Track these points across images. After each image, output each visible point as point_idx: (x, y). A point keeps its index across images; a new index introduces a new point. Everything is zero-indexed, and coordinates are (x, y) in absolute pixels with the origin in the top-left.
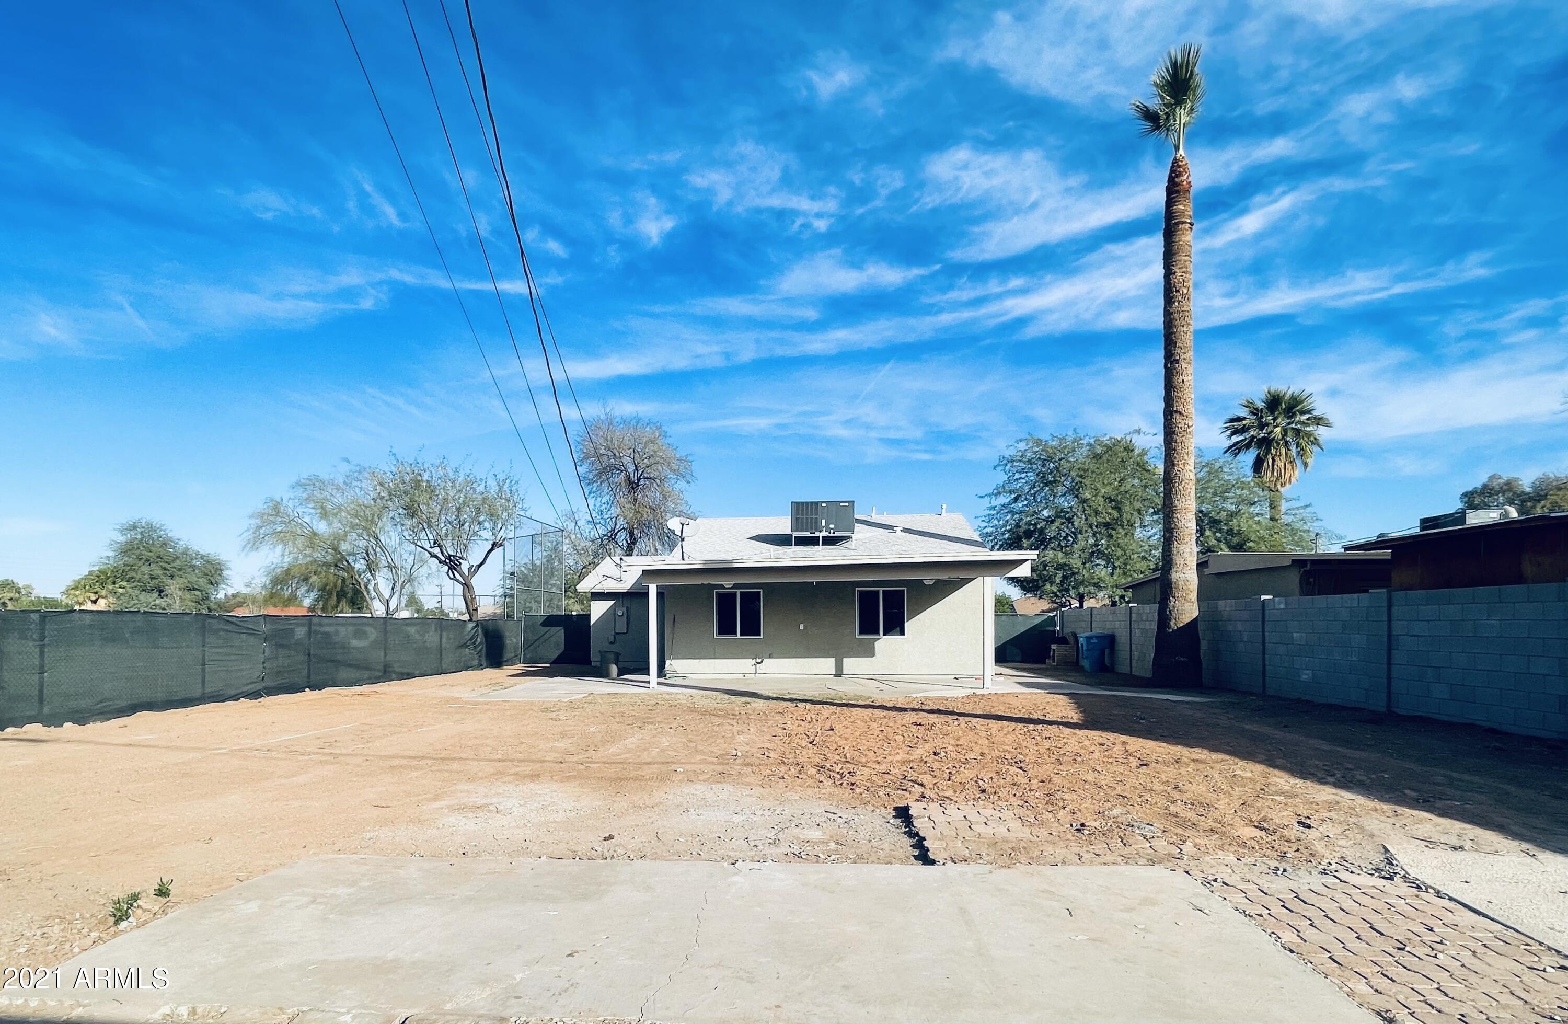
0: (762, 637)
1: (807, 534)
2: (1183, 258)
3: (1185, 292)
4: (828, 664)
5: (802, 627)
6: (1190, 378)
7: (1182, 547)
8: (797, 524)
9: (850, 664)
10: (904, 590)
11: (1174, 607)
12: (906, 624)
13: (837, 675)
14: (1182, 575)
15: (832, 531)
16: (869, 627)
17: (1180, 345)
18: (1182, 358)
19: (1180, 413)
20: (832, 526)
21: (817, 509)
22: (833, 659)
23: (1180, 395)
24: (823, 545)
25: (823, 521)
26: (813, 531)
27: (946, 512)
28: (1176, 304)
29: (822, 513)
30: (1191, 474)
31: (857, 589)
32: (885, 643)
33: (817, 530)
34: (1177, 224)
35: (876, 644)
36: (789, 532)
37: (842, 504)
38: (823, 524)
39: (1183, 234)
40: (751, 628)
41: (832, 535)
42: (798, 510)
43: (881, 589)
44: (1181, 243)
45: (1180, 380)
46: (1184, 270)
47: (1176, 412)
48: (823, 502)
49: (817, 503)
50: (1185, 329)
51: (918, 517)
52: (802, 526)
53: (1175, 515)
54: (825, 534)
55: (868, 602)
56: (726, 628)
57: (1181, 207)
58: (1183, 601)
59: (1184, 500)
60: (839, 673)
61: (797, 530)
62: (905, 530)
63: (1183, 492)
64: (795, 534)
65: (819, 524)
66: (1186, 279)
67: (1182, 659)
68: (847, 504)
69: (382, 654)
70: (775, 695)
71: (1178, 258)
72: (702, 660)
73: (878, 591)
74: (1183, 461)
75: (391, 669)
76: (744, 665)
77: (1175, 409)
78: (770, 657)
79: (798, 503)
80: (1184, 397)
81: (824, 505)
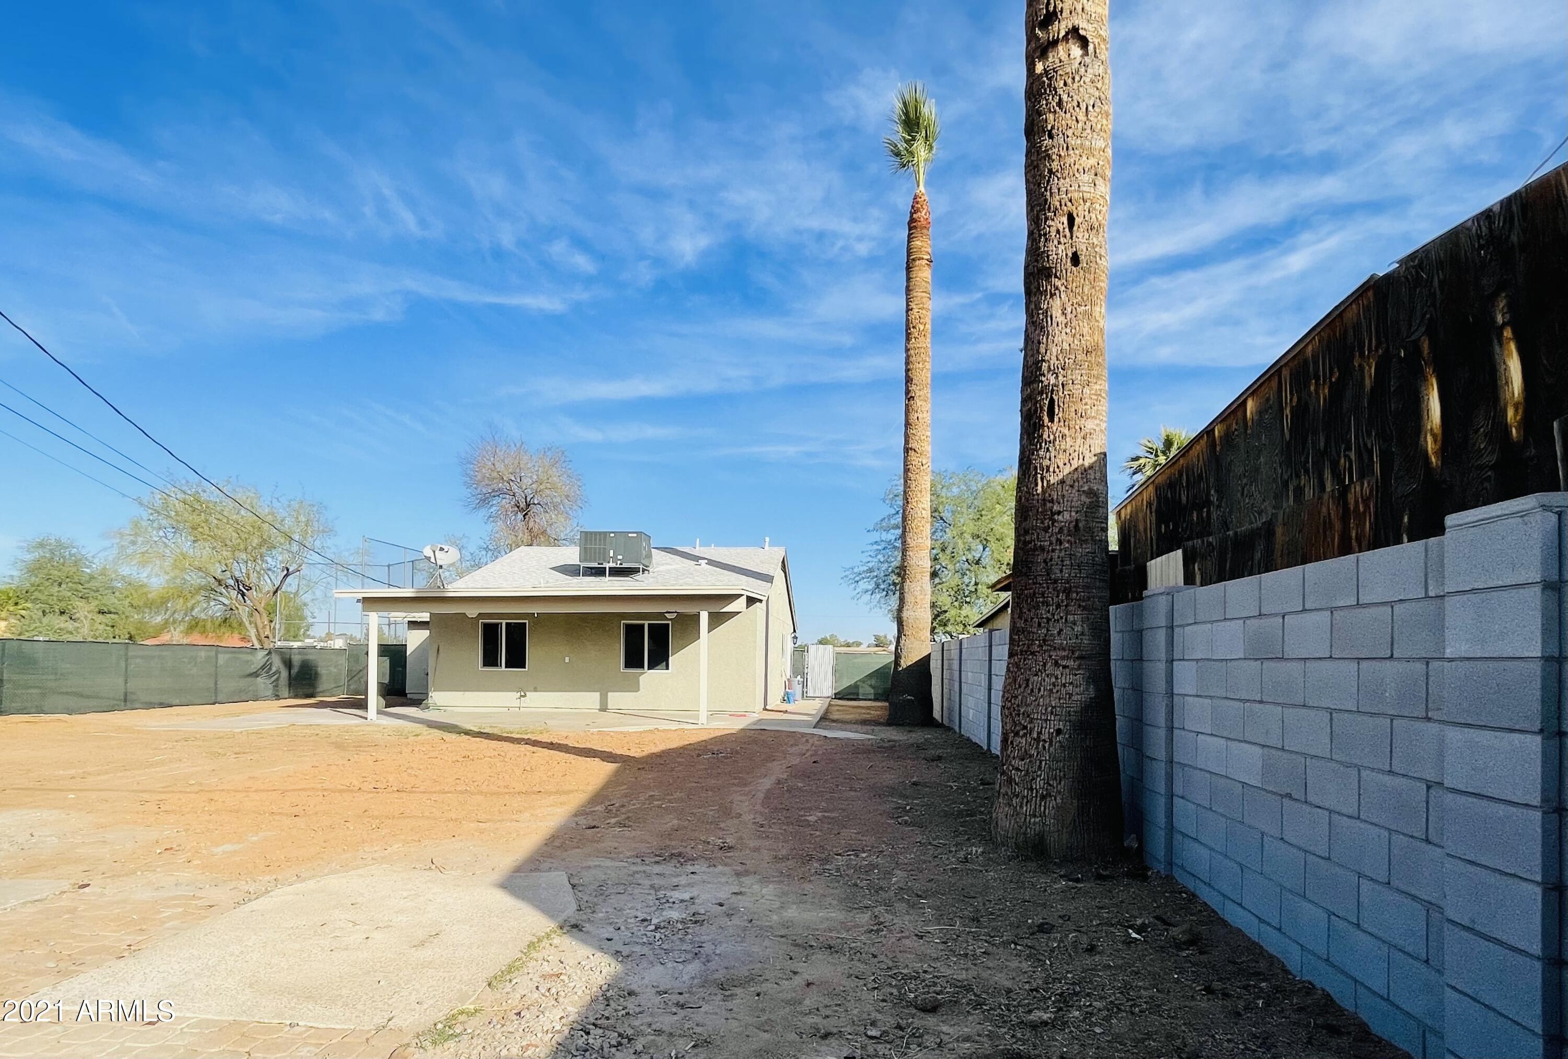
0: (527, 669)
1: (595, 565)
2: (920, 294)
3: (922, 328)
4: (593, 699)
5: (567, 660)
6: (925, 415)
7: (913, 585)
8: (585, 554)
9: (616, 699)
10: (668, 624)
11: (904, 645)
12: (670, 658)
13: (600, 710)
14: (913, 613)
15: (619, 562)
16: (633, 660)
17: (916, 382)
18: (917, 395)
19: (915, 451)
20: (620, 557)
21: (605, 540)
22: (598, 694)
23: (914, 432)
24: (610, 575)
25: (612, 552)
26: (600, 562)
27: (769, 546)
28: (913, 340)
29: (611, 543)
30: (924, 512)
31: (622, 622)
32: (649, 677)
33: (604, 560)
34: (914, 260)
35: (641, 678)
36: (579, 563)
37: (630, 535)
38: (612, 555)
39: (920, 270)
40: (517, 660)
41: (618, 566)
42: (586, 540)
43: (646, 623)
44: (918, 279)
45: (916, 416)
46: (921, 306)
47: (911, 449)
48: (613, 532)
49: (605, 533)
50: (921, 366)
51: (733, 551)
52: (590, 556)
53: (908, 553)
54: (612, 565)
55: (633, 634)
56: (490, 659)
57: (918, 243)
58: (913, 639)
59: (916, 538)
60: (604, 708)
61: (585, 560)
62: (711, 562)
63: (915, 530)
64: (583, 565)
65: (607, 555)
66: (922, 316)
67: (909, 697)
68: (635, 535)
69: (121, 681)
70: (476, 729)
71: (915, 294)
72: (467, 693)
73: (643, 625)
74: (916, 499)
75: (134, 697)
76: (509, 698)
77: (910, 446)
78: (535, 690)
79: (586, 533)
80: (919, 434)
81: (612, 535)
